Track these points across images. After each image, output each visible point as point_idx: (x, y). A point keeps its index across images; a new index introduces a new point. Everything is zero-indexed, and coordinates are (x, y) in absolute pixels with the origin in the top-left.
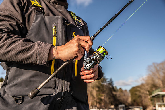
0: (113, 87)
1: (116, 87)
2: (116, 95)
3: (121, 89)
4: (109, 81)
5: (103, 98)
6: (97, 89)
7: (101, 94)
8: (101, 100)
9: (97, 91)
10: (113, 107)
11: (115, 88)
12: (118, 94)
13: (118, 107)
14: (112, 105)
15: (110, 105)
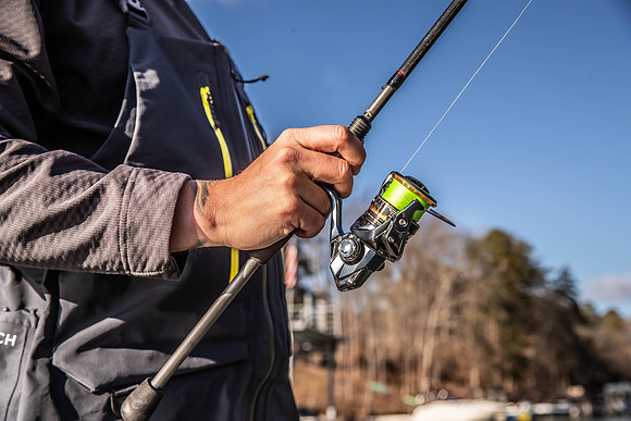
0: (575, 307)
1: (589, 306)
2: (589, 342)
3: (612, 313)
4: (555, 282)
5: (529, 353)
6: (503, 315)
7: (523, 337)
8: (522, 362)
9: (503, 324)
10: (576, 392)
11: (584, 309)
12: (600, 335)
13: (599, 395)
14: (573, 383)
15: (563, 383)
